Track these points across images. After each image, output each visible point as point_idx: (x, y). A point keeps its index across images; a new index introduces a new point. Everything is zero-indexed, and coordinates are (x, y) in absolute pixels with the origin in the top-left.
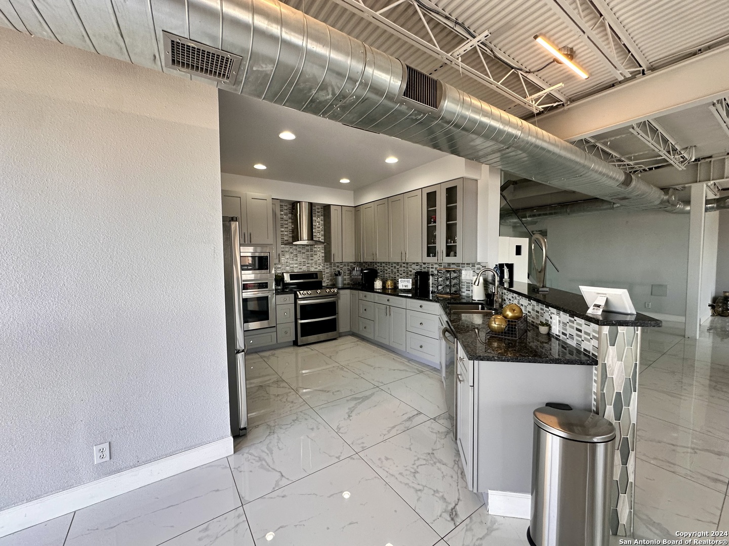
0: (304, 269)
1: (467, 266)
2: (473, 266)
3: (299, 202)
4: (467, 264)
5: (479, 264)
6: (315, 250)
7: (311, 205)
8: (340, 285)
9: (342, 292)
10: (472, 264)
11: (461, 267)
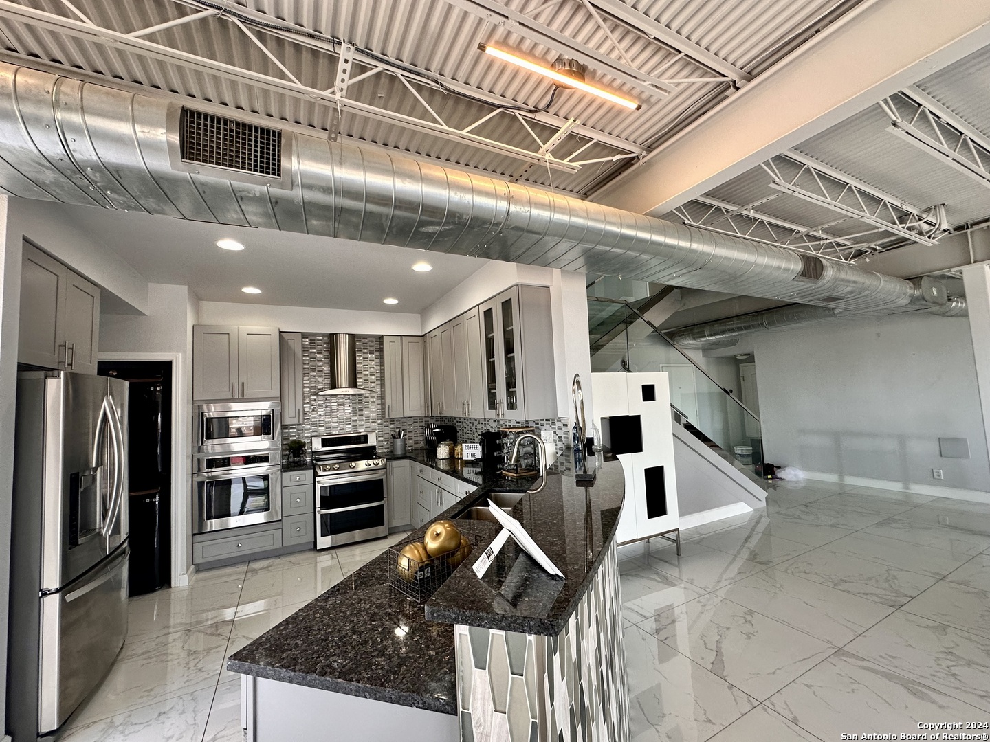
0: (349, 430)
1: (547, 424)
2: (554, 424)
3: (336, 334)
4: (546, 420)
5: (559, 420)
6: (366, 400)
7: (353, 338)
8: (399, 452)
9: (395, 463)
10: (552, 420)
11: (539, 425)
